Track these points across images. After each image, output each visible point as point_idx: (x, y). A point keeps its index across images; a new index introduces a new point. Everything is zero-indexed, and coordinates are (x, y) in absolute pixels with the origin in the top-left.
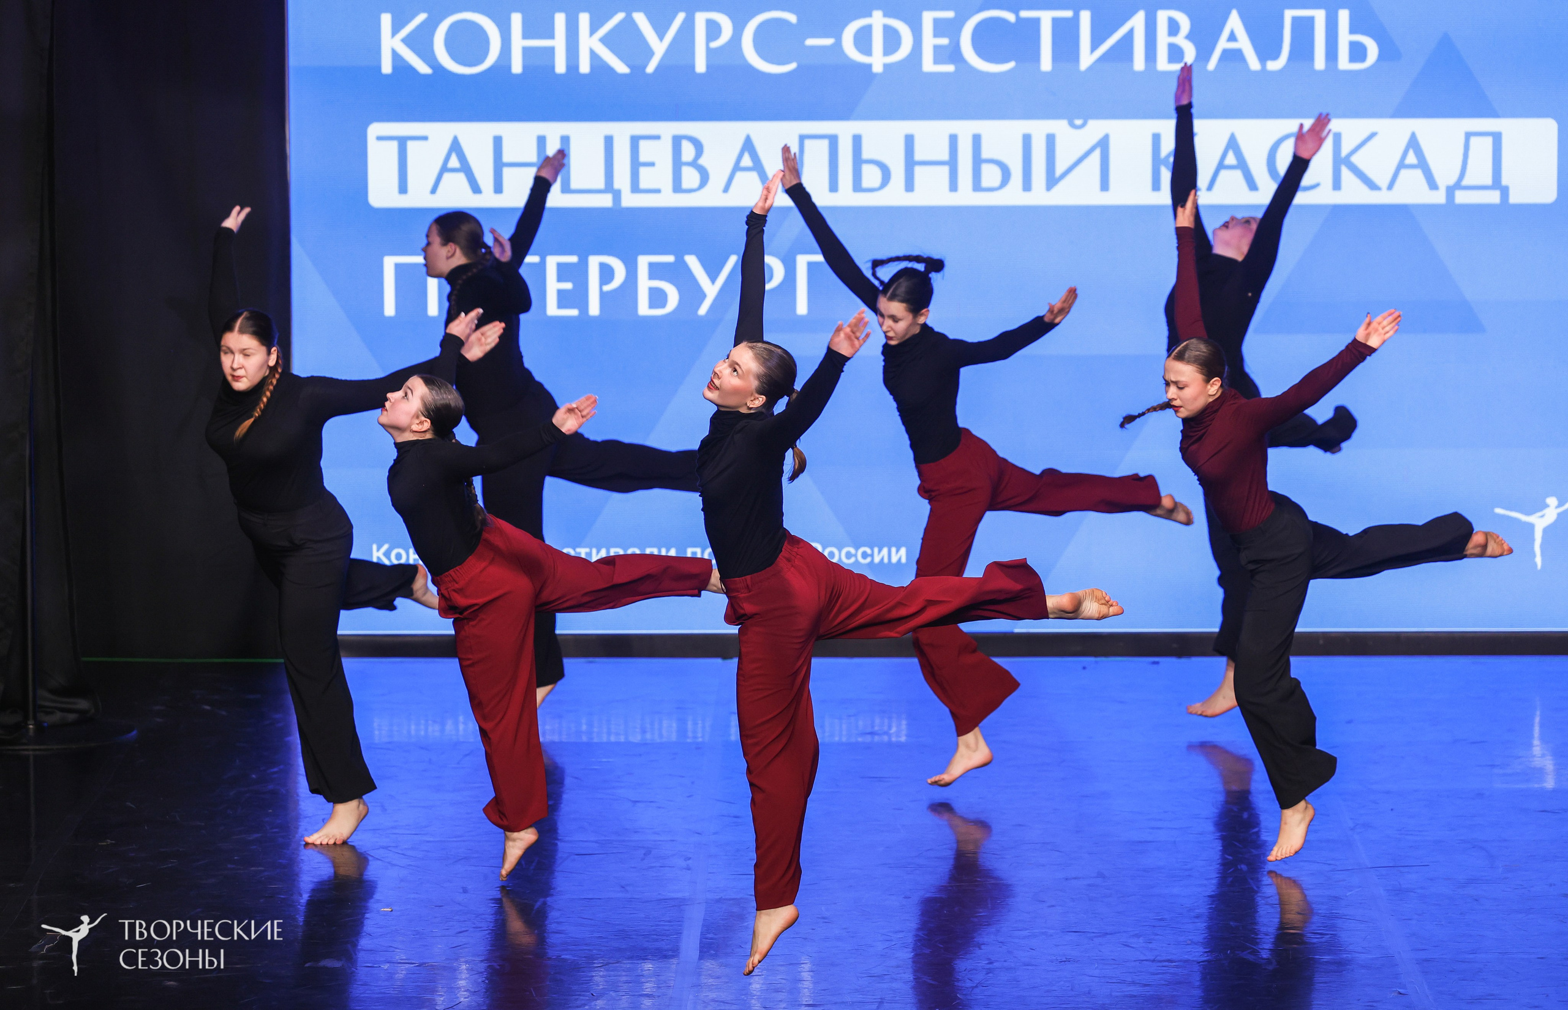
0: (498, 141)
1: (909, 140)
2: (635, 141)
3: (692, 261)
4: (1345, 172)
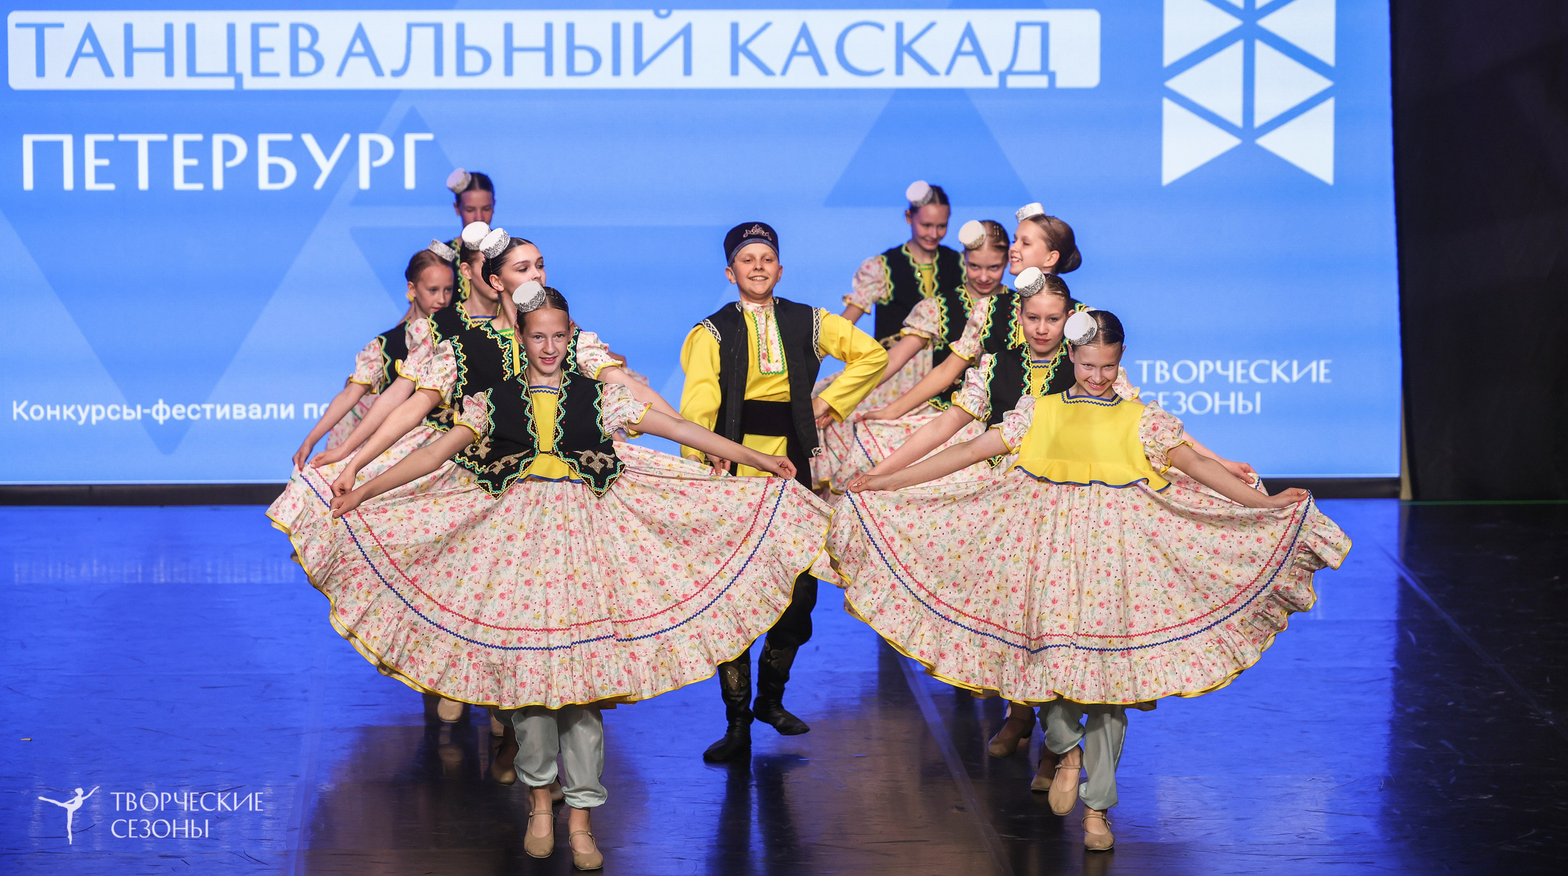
0: (128, 29)
1: (508, 28)
2: (255, 28)
3: (309, 140)
4: (907, 59)
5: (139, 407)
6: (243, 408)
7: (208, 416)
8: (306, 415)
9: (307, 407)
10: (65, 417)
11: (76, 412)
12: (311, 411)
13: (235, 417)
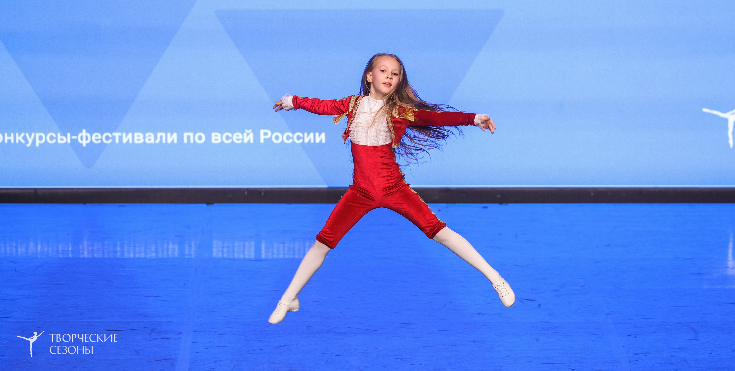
5: (69, 135)
6: (142, 135)
7: (117, 141)
8: (185, 141)
9: (186, 135)
10: (17, 142)
11: (25, 138)
12: (189, 137)
13: (136, 142)
